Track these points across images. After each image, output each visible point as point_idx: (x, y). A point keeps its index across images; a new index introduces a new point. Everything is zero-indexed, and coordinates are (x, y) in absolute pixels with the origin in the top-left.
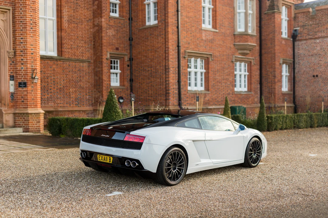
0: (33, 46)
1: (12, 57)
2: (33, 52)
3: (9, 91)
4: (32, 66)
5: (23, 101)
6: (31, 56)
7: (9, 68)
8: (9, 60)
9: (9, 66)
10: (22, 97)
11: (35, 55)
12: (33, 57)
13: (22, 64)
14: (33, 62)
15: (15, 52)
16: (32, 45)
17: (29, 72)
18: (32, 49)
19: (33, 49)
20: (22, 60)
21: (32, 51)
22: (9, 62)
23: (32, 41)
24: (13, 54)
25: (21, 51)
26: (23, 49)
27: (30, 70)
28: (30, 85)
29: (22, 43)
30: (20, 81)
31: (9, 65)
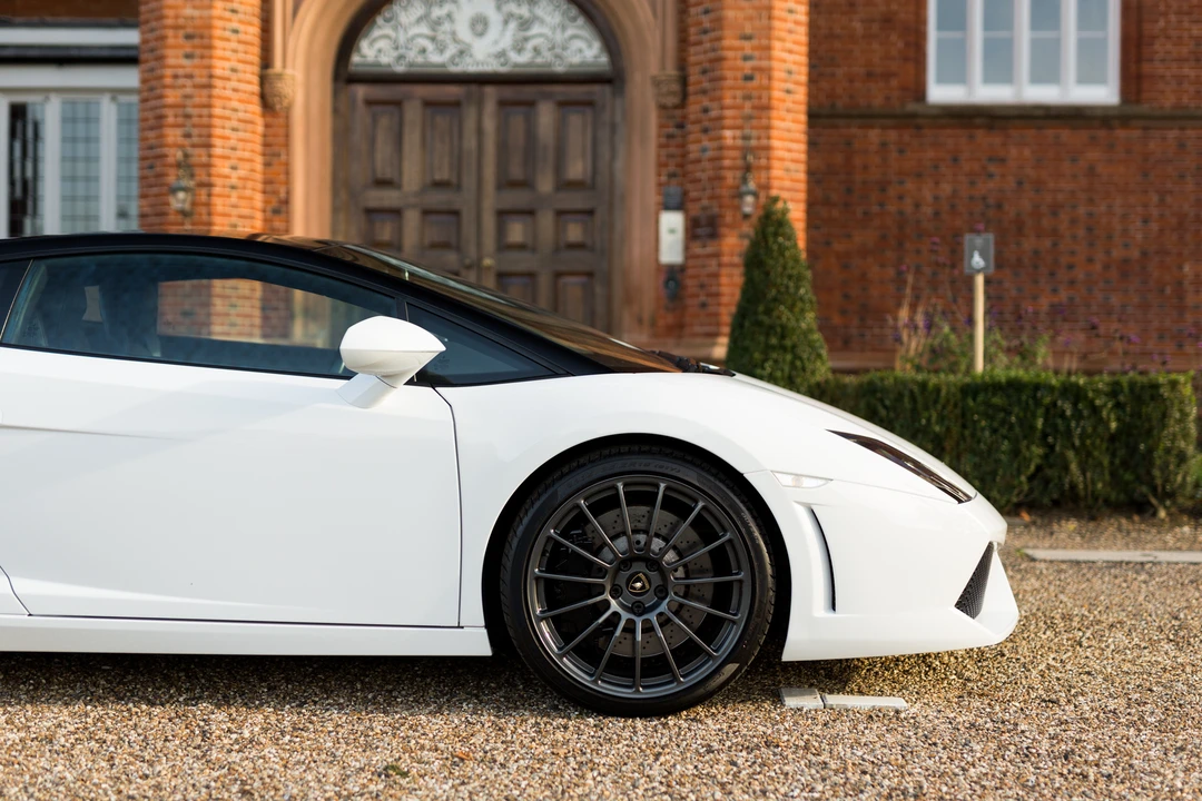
0: (755, 42)
1: (671, 101)
2: (754, 69)
3: (657, 260)
4: (745, 138)
5: (704, 305)
6: (743, 88)
7: (659, 156)
8: (659, 117)
9: (661, 146)
10: (702, 286)
11: (765, 82)
12: (755, 93)
13: (705, 131)
14: (750, 118)
15: (684, 81)
16: (748, 38)
17: (730, 168)
18: (746, 58)
19: (756, 54)
20: (706, 110)
21: (749, 64)
22: (661, 126)
23: (750, 19)
24: (676, 87)
25: (704, 72)
26: (711, 61)
27: (734, 159)
28: (732, 226)
29: (705, 32)
30: (695, 209)
31: (663, 140)
